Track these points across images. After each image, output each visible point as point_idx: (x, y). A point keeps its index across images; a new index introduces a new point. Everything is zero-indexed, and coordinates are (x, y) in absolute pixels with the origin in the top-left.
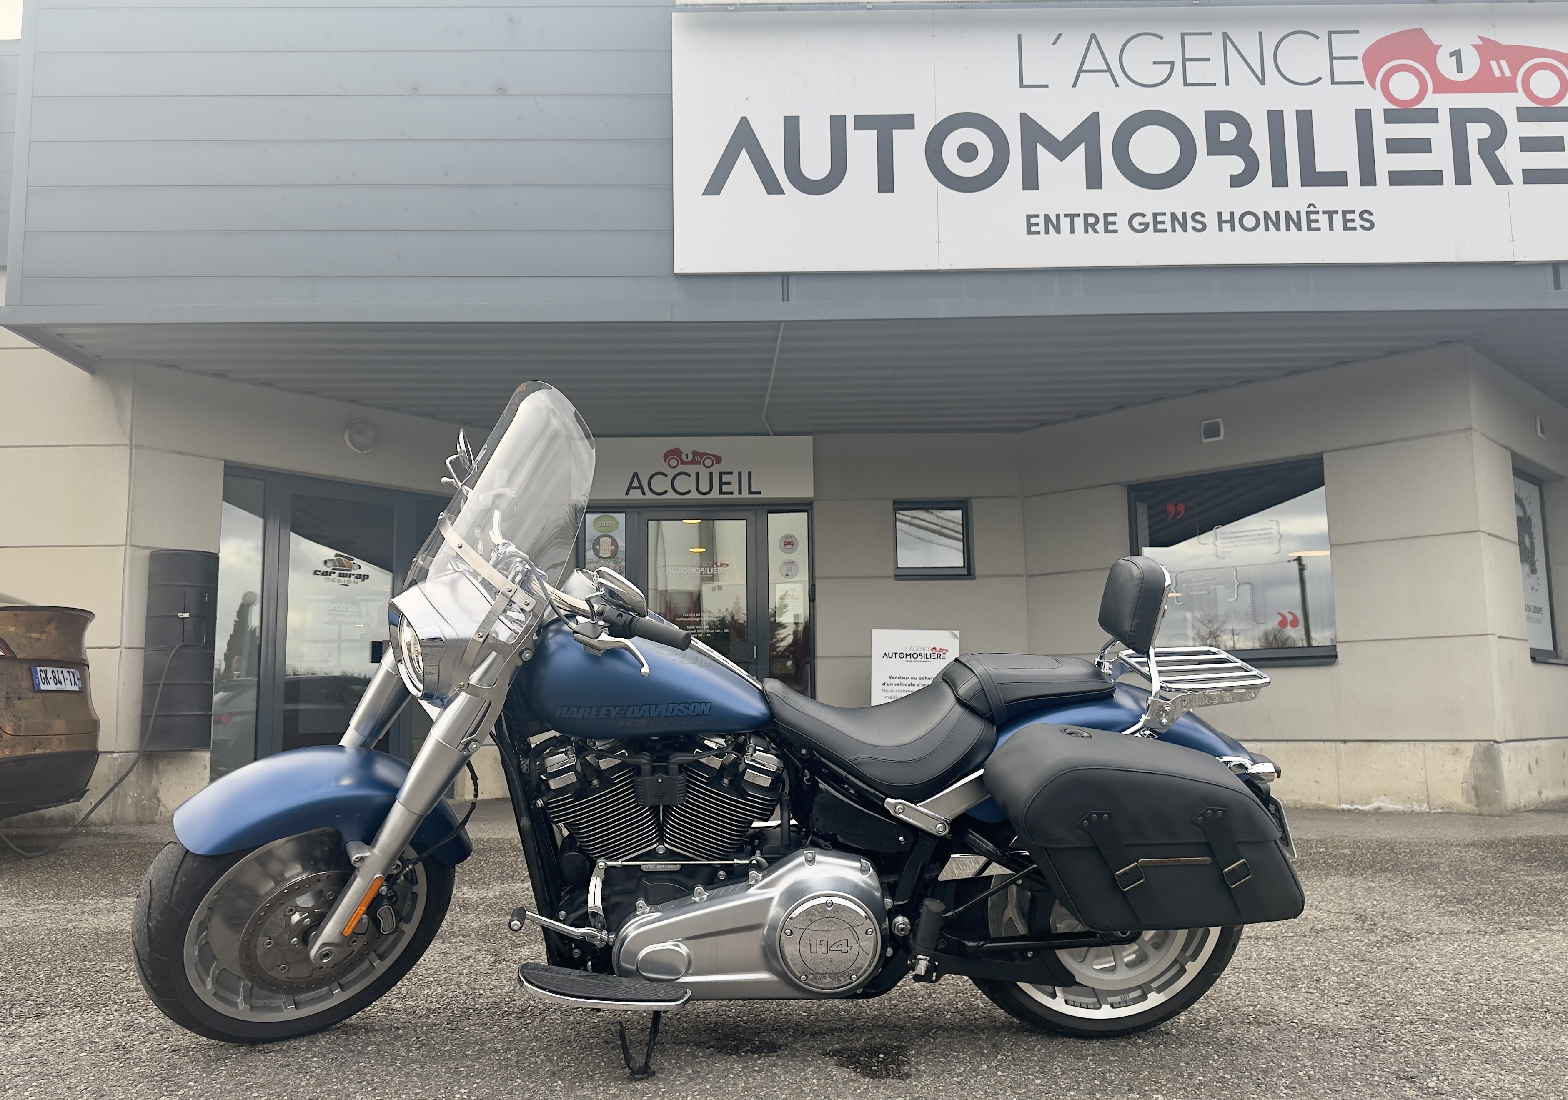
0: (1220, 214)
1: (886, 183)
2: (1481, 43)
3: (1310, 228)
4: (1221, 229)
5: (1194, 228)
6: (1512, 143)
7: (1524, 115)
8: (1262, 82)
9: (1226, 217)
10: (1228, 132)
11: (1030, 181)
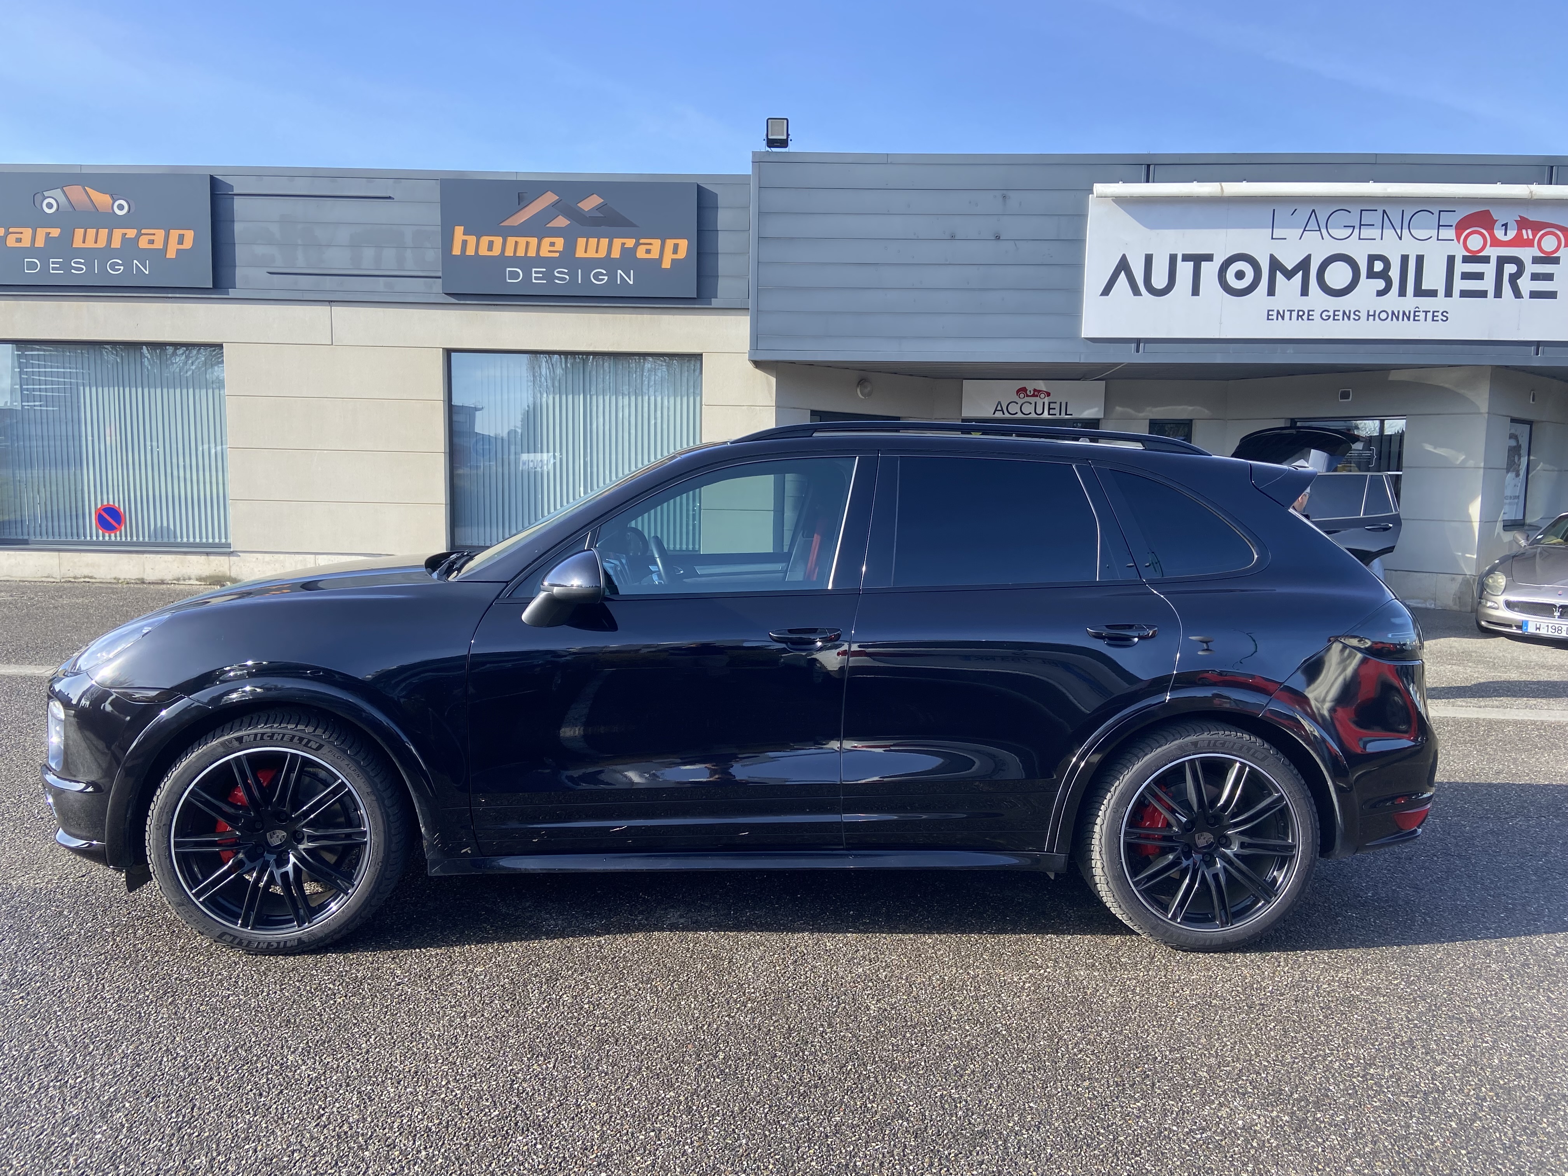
0: (1368, 311)
1: (1196, 291)
2: (1519, 219)
3: (1414, 320)
5: (1354, 319)
6: (1527, 275)
7: (1536, 260)
8: (1400, 239)
9: (1371, 313)
10: (1378, 266)
11: (1271, 292)
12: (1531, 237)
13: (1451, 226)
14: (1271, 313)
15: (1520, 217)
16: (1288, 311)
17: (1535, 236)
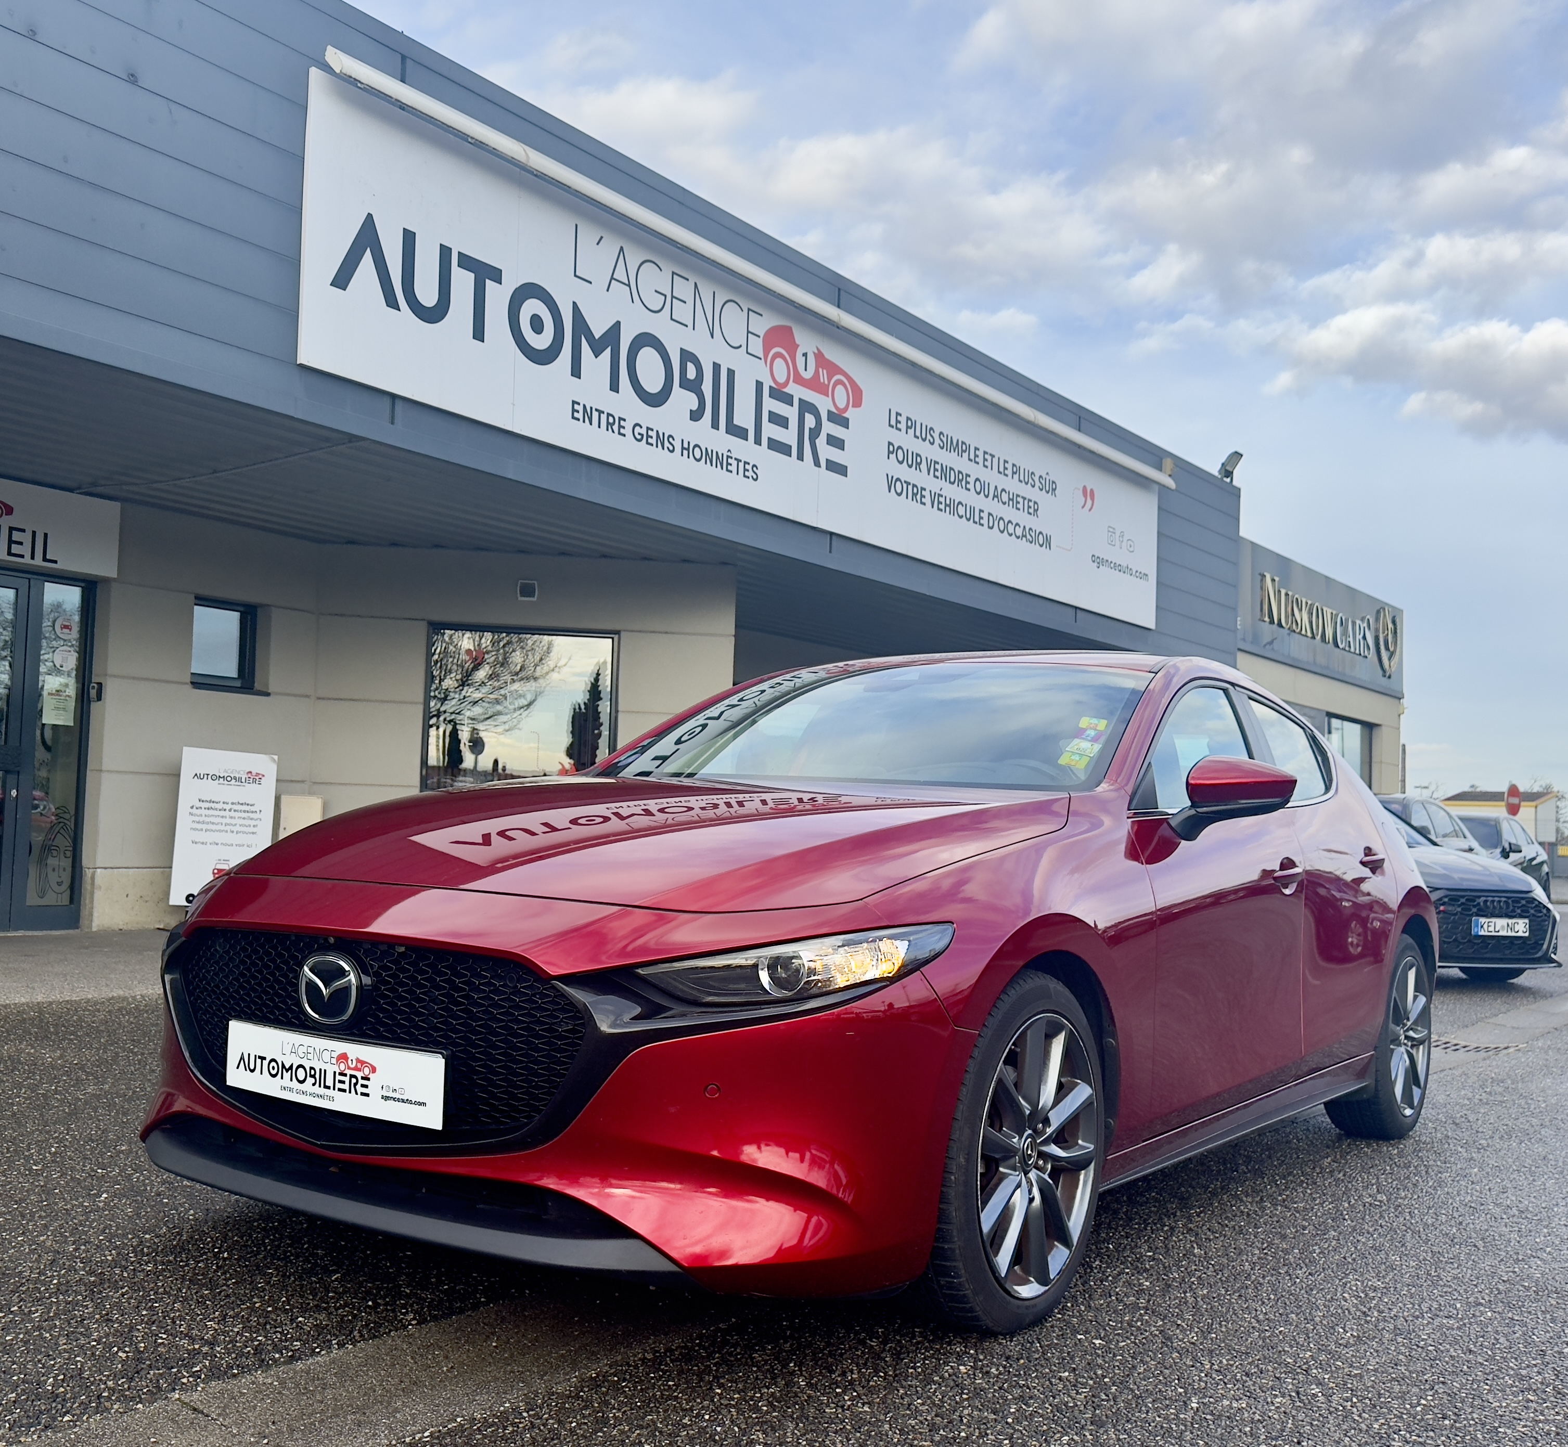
0: (683, 441)
2: (816, 351)
3: (727, 470)
4: (682, 454)
5: (668, 449)
6: (823, 436)
7: (830, 417)
8: (712, 337)
9: (686, 445)
10: (691, 373)
11: (576, 372)
12: (826, 382)
13: (759, 336)
14: (576, 407)
15: (818, 349)
16: (596, 410)
17: (829, 380)
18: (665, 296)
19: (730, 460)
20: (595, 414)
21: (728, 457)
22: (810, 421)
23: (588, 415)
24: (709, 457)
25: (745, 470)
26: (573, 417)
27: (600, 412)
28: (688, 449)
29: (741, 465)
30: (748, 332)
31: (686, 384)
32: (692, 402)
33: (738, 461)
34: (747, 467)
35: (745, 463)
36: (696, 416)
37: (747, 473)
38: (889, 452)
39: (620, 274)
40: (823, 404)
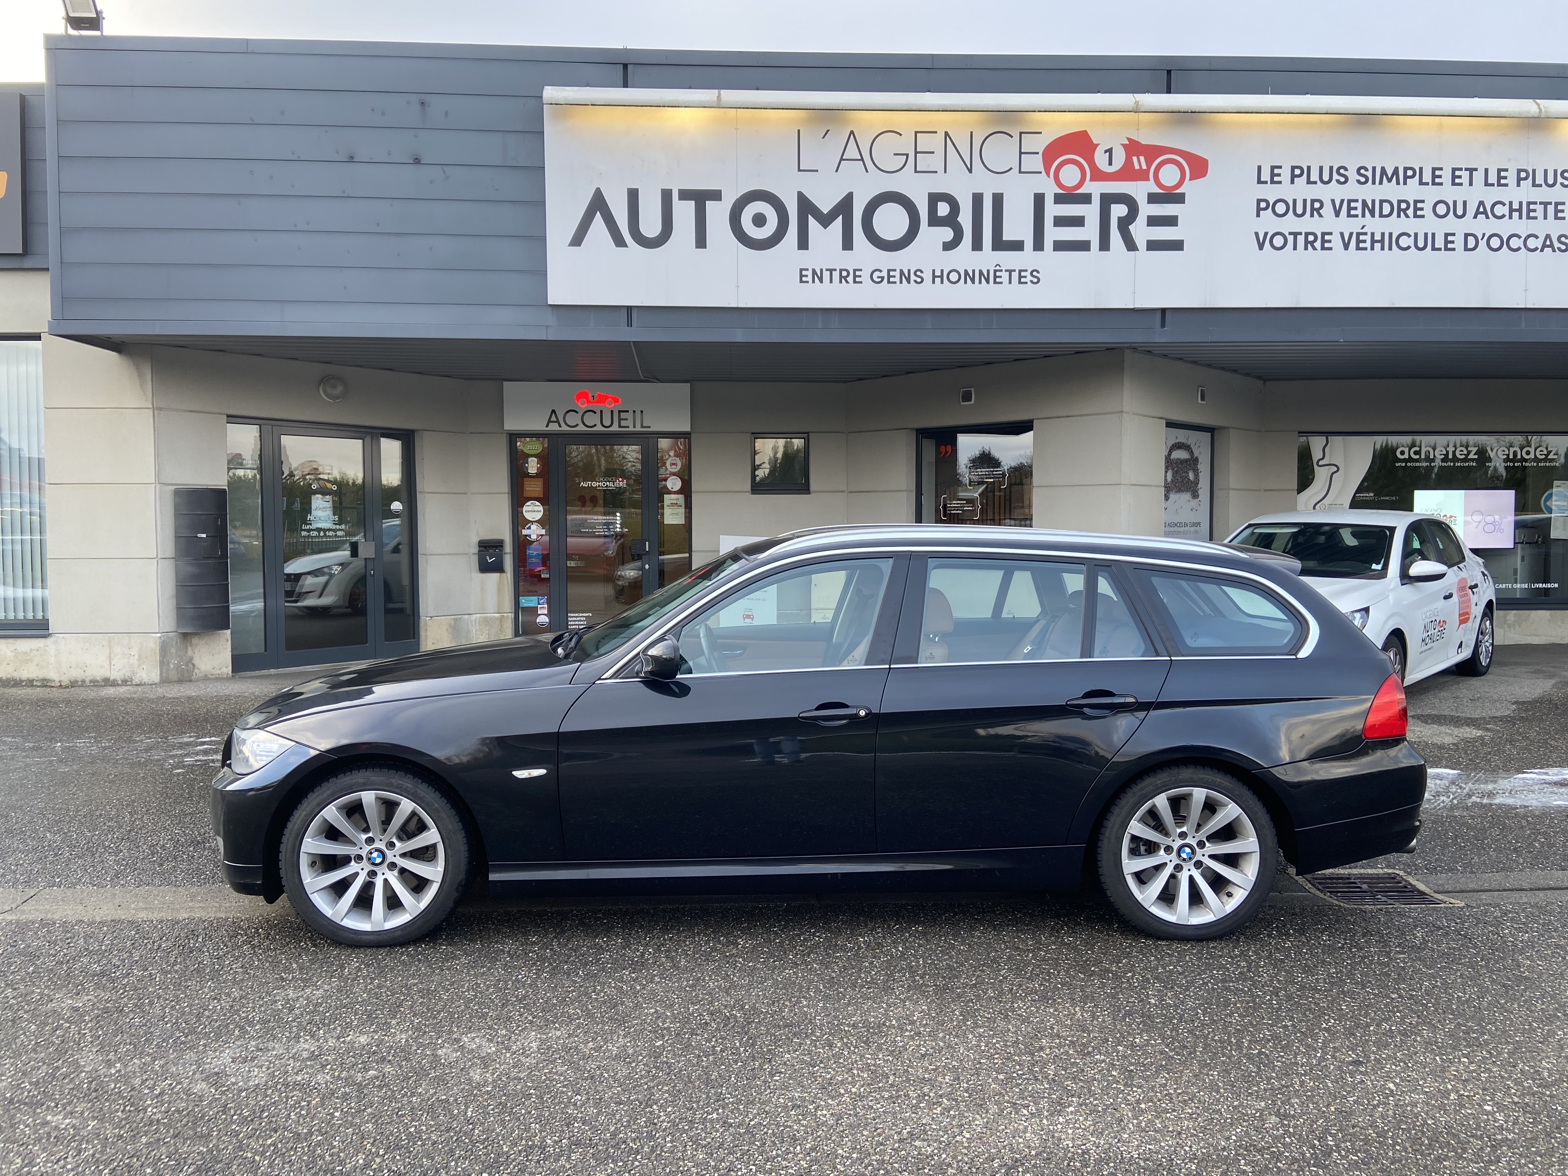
0: (934, 271)
1: (701, 242)
2: (1127, 142)
4: (934, 282)
5: (915, 281)
6: (1141, 220)
7: (1153, 199)
8: (970, 171)
9: (938, 273)
11: (803, 243)
12: (1144, 167)
13: (1038, 153)
14: (804, 273)
15: (1128, 139)
16: (827, 270)
17: (1149, 165)
18: (907, 155)
19: (998, 274)
20: (826, 275)
21: (995, 271)
22: (1119, 211)
23: (818, 276)
24: (969, 277)
25: (1020, 277)
26: (801, 281)
27: (831, 271)
28: (941, 277)
29: (1015, 275)
30: (1021, 153)
31: (935, 221)
32: (947, 234)
33: (1010, 272)
34: (1023, 274)
35: (1020, 271)
36: (948, 246)
37: (1023, 280)
38: (1259, 210)
39: (852, 152)
40: (1139, 190)
